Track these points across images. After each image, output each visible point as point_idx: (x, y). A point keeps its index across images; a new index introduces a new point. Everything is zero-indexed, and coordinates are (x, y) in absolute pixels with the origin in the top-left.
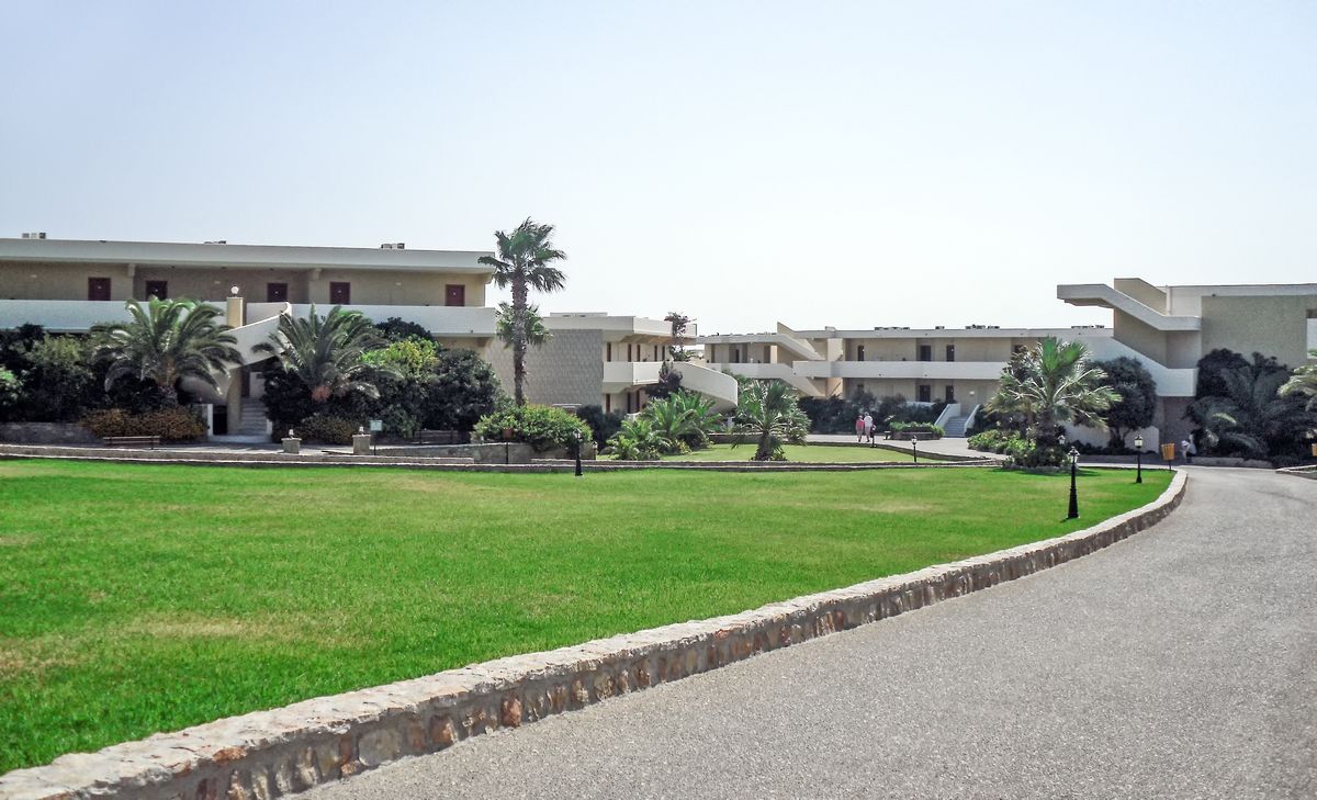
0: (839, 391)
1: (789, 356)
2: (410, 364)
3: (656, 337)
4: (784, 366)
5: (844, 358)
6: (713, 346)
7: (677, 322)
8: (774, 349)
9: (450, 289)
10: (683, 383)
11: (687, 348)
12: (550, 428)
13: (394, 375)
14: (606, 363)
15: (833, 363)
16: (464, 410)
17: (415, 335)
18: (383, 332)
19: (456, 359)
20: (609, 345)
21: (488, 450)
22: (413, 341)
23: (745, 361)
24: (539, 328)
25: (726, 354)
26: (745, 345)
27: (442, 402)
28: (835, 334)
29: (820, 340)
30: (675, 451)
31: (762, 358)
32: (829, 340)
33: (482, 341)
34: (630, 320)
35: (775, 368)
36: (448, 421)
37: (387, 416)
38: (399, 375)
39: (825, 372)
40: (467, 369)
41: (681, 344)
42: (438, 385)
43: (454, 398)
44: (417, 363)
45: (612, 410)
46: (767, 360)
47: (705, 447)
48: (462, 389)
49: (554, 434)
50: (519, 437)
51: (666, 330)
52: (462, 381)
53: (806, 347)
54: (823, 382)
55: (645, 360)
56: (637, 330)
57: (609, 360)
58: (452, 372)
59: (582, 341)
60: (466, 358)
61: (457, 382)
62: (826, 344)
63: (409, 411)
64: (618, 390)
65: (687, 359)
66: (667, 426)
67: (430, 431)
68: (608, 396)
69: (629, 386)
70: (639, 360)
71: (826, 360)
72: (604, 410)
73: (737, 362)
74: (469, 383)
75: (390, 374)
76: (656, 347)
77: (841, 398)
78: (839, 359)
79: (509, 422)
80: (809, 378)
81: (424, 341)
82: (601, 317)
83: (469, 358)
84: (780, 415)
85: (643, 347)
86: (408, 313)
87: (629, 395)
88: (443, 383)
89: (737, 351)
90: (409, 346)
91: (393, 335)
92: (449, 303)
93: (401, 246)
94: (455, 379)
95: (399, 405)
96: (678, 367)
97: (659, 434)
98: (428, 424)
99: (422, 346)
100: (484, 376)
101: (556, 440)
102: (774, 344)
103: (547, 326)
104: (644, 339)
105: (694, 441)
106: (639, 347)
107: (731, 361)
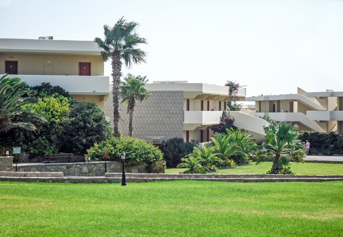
0: (335, 129)
1: (304, 108)
2: (52, 112)
3: (219, 96)
4: (301, 113)
5: (338, 109)
6: (260, 102)
7: (233, 87)
8: (295, 104)
9: (81, 65)
10: (235, 124)
11: (238, 103)
12: (134, 152)
13: (41, 120)
14: (186, 112)
15: (331, 112)
16: (87, 140)
17: (57, 94)
18: (36, 92)
19: (82, 109)
20: (188, 101)
21: (93, 166)
22: (55, 97)
23: (279, 111)
24: (143, 90)
25: (267, 106)
26: (279, 101)
27: (72, 136)
28: (332, 94)
29: (323, 98)
30: (226, 166)
31: (288, 110)
32: (329, 98)
33: (101, 97)
34: (201, 85)
35: (296, 115)
36: (77, 147)
37: (36, 145)
38: (44, 120)
39: (327, 118)
40: (88, 115)
41: (235, 101)
42: (70, 125)
43: (80, 133)
44: (57, 111)
45: (190, 141)
46: (292, 110)
47: (247, 163)
48: (85, 127)
49: (136, 155)
50: (114, 158)
51: (225, 92)
52: (85, 122)
53: (316, 103)
54: (325, 124)
55: (212, 110)
56: (205, 91)
57: (188, 109)
58: (79, 116)
59: (171, 98)
60: (89, 108)
61: (82, 123)
62: (327, 100)
63: (51, 141)
64: (193, 128)
65: (238, 109)
66: (223, 151)
67: (64, 154)
68: (188, 132)
69: (200, 126)
70: (208, 110)
71: (327, 110)
72: (185, 141)
73: (274, 111)
74: (89, 123)
75: (38, 119)
76: (220, 103)
77: (336, 133)
78: (335, 110)
79: (108, 148)
80: (316, 121)
81: (62, 97)
82: (184, 84)
83: (91, 108)
84: (287, 143)
85: (211, 101)
86: (54, 80)
87: (202, 131)
88: (73, 123)
89: (274, 105)
90: (53, 101)
91: (42, 94)
92: (81, 74)
93: (51, 38)
94: (81, 121)
95: (44, 137)
96: (232, 114)
97: (216, 156)
98: (63, 149)
99: (61, 100)
100: (98, 119)
101: (138, 160)
102: (295, 100)
103: (148, 89)
104: (211, 97)
105: (239, 160)
106: (208, 102)
107: (270, 111)
